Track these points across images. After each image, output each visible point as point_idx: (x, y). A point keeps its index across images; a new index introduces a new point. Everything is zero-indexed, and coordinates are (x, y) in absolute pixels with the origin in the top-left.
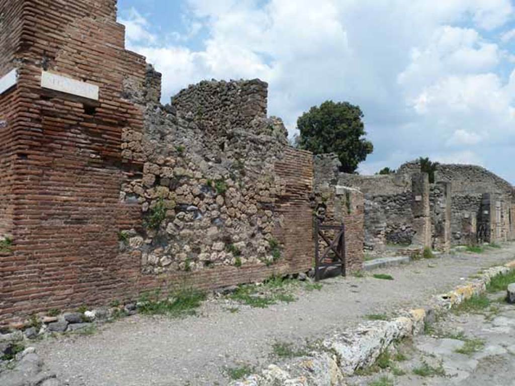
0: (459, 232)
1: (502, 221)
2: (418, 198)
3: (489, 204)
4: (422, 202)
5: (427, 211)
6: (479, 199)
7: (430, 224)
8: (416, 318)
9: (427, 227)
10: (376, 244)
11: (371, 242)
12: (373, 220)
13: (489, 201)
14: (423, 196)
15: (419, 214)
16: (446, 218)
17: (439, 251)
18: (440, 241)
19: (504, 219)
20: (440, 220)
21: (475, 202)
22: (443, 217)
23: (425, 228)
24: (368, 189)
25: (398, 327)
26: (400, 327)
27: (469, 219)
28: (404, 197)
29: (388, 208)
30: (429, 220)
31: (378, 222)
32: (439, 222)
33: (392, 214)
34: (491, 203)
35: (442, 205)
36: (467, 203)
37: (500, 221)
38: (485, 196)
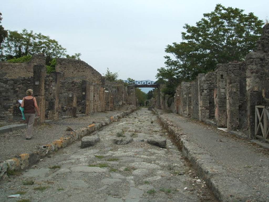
0: (65, 107)
1: (94, 99)
2: (37, 83)
3: (86, 88)
4: (39, 86)
5: (43, 92)
6: (80, 84)
7: (44, 101)
8: (23, 159)
9: (42, 103)
10: (7, 116)
11: (4, 114)
12: (5, 98)
13: (86, 86)
14: (40, 82)
15: (37, 94)
16: (56, 97)
17: (51, 119)
18: (51, 113)
19: (96, 97)
20: (52, 98)
21: (78, 86)
22: (54, 96)
23: (41, 104)
24: (6, 73)
25: (11, 164)
26: (12, 164)
27: (72, 97)
28: (29, 81)
29: (18, 89)
30: (44, 99)
31: (9, 100)
32: (52, 100)
33: (20, 94)
34: (87, 87)
35: (54, 88)
36: (73, 86)
37: (93, 100)
38: (84, 82)
